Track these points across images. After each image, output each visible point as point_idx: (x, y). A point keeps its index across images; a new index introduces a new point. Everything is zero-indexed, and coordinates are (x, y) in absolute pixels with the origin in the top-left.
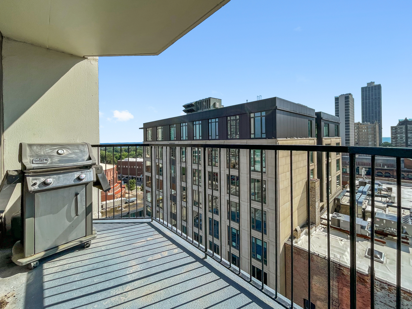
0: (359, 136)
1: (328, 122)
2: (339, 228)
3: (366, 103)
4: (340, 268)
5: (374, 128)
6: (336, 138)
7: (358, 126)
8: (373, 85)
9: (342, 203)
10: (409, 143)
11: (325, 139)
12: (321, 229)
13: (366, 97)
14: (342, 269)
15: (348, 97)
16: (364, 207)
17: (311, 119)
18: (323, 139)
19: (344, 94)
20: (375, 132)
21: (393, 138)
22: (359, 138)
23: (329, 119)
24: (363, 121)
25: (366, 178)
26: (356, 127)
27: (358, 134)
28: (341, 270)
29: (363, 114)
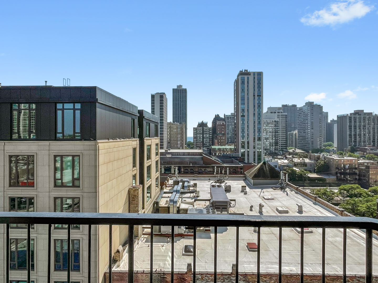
0: (171, 135)
1: (149, 122)
2: (160, 233)
3: (176, 104)
4: (164, 276)
5: (182, 129)
6: (156, 139)
7: (170, 125)
8: (181, 88)
9: (160, 206)
10: (205, 142)
11: (147, 140)
12: (144, 240)
13: (176, 98)
14: (166, 276)
15: (162, 96)
16: (178, 206)
17: (134, 117)
18: (145, 140)
19: (159, 93)
20: (182, 132)
21: (194, 138)
22: (170, 137)
23: (150, 119)
24: (174, 122)
25: (178, 177)
26: (168, 127)
27: (170, 134)
28: (165, 278)
29: (173, 114)
